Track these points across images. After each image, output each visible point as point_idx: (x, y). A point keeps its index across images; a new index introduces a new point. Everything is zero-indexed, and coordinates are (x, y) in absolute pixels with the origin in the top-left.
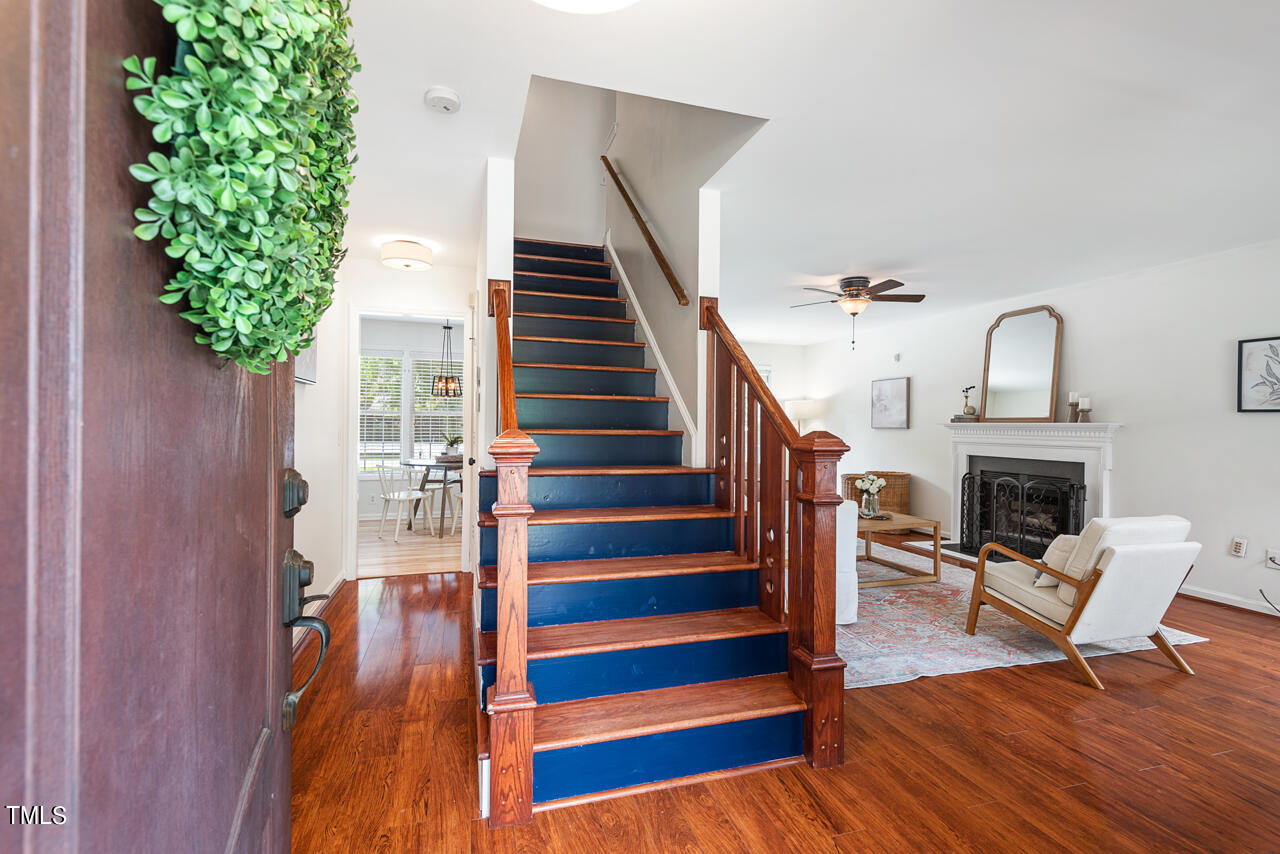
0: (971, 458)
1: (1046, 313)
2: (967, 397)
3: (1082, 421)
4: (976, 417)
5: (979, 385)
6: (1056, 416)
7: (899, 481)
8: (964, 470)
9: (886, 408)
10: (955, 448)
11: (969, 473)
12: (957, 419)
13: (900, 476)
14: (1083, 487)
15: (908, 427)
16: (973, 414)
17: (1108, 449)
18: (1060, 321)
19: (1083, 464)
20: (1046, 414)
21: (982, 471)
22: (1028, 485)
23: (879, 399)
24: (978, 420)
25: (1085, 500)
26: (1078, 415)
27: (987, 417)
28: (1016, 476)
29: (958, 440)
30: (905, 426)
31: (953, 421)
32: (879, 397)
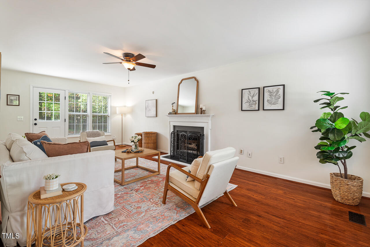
0: (174, 126)
1: (194, 79)
2: (173, 106)
3: (203, 114)
4: (175, 113)
5: (176, 102)
6: (197, 112)
7: (153, 135)
8: (172, 130)
9: (150, 110)
10: (170, 123)
11: (174, 132)
12: (170, 113)
13: (153, 133)
14: (204, 135)
15: (156, 116)
16: (174, 112)
17: (210, 122)
18: (198, 82)
19: (204, 127)
20: (194, 112)
21: (177, 131)
22: (189, 135)
23: (148, 107)
24: (176, 114)
25: (204, 139)
26: (202, 112)
27: (178, 113)
28: (186, 132)
29: (171, 120)
30: (155, 116)
31: (169, 114)
32: (148, 106)
